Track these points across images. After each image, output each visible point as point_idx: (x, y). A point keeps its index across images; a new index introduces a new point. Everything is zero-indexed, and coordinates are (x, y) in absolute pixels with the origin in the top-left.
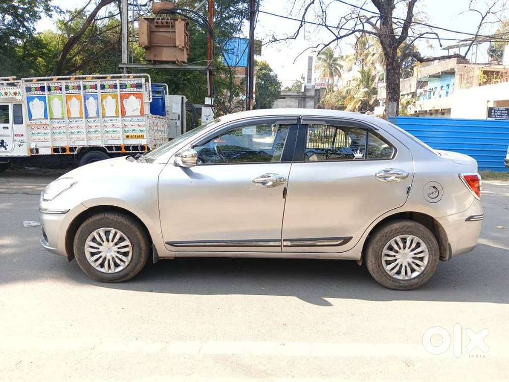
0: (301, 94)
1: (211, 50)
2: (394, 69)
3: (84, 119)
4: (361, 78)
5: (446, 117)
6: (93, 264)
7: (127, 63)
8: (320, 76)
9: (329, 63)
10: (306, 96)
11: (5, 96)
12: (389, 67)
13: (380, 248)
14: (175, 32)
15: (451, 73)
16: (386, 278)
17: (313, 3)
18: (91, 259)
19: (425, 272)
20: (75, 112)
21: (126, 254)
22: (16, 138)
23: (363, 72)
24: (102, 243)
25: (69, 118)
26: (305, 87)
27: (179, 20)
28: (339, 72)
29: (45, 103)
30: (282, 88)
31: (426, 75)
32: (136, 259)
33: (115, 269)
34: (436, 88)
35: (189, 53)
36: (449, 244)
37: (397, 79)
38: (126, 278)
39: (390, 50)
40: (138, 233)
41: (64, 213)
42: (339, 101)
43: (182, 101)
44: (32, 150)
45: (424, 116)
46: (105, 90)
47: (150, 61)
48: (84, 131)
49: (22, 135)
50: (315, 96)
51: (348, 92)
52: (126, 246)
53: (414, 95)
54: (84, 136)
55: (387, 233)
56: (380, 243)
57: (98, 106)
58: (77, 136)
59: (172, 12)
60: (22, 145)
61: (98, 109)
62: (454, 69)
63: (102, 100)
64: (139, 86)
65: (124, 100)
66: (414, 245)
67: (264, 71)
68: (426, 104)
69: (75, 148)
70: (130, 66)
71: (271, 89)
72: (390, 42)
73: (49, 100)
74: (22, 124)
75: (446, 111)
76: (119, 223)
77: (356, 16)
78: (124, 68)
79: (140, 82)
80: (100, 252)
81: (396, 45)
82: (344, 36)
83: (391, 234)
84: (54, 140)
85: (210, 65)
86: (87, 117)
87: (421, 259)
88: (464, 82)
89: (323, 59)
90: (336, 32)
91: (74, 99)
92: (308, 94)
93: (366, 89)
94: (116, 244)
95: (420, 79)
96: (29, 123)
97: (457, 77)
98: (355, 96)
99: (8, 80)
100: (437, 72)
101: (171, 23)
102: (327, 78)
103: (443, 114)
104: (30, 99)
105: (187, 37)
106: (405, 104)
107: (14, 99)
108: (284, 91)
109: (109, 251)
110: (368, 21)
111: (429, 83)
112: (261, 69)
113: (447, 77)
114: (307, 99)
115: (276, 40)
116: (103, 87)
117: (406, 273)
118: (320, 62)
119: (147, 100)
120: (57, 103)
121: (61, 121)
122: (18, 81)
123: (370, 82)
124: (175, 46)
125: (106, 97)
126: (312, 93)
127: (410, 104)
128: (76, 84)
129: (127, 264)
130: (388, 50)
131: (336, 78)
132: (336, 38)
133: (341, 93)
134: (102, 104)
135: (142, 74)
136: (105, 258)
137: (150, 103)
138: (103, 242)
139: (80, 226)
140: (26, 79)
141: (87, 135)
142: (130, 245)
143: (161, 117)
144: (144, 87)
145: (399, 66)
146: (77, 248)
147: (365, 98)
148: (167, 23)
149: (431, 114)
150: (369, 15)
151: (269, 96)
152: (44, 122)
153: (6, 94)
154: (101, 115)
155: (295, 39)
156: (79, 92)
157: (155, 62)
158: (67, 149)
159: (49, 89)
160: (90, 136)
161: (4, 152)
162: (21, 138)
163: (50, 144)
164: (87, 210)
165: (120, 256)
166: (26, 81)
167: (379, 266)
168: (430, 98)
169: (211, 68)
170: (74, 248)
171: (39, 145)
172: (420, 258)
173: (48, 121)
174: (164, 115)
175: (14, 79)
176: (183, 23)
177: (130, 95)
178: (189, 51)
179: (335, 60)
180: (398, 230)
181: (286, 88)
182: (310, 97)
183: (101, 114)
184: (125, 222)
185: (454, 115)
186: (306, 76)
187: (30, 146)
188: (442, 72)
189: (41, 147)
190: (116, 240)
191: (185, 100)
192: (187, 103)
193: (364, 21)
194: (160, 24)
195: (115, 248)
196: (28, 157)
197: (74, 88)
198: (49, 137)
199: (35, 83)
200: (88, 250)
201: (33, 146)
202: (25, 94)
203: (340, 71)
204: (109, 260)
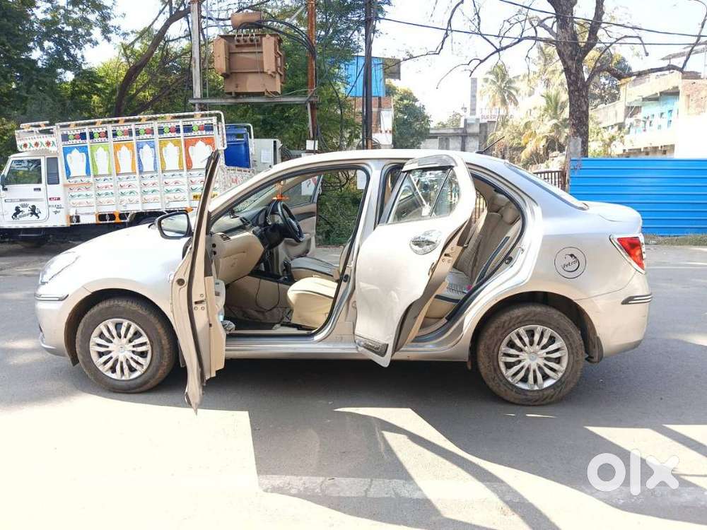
0: (459, 131)
1: (312, 76)
2: (579, 90)
3: (137, 175)
4: (545, 105)
5: (668, 156)
6: (101, 368)
7: (199, 97)
8: (488, 104)
9: (500, 87)
10: (466, 133)
11: (35, 148)
12: (572, 88)
13: (496, 344)
14: (262, 52)
15: (674, 93)
16: (506, 388)
17: (462, 2)
18: (99, 362)
19: (563, 380)
20: (126, 166)
21: (143, 354)
22: (51, 203)
23: (548, 97)
24: (111, 339)
25: (117, 174)
26: (466, 120)
27: (268, 36)
28: (515, 98)
29: (87, 155)
30: (432, 125)
31: (637, 98)
32: (157, 361)
33: (130, 376)
34: (653, 115)
35: (283, 80)
36: (598, 338)
37: (584, 103)
38: (145, 388)
39: (573, 64)
40: (158, 326)
41: (61, 300)
42: (514, 139)
43: (275, 146)
44: (71, 218)
45: (637, 156)
46: (165, 135)
47: (230, 93)
48: (138, 190)
49: (59, 199)
50: (480, 133)
51: (527, 125)
52: (144, 344)
53: (621, 126)
54: (138, 197)
55: (504, 322)
56: (495, 337)
57: (155, 157)
58: (129, 197)
59: (258, 25)
60: (59, 212)
61: (155, 160)
62: (677, 87)
63: (161, 149)
64: (209, 128)
65: (190, 148)
66: (545, 341)
67: (405, 102)
68: (639, 139)
69: (128, 214)
70: (204, 101)
71: (417, 126)
72: (571, 53)
73: (92, 151)
74: (58, 183)
75: (669, 148)
76: (134, 312)
77: (524, 17)
78: (197, 105)
79: (210, 122)
80: (110, 352)
81: (580, 55)
82: (507, 47)
83: (511, 324)
84: (100, 204)
85: (312, 96)
86: (141, 172)
87: (558, 360)
88: (693, 104)
89: (492, 81)
90: (496, 41)
91: (124, 149)
92: (470, 130)
93: (555, 121)
94: (130, 341)
95: (630, 103)
96: (67, 182)
97: (682, 97)
98: (538, 131)
99: (39, 126)
100: (654, 93)
101: (257, 41)
102: (497, 107)
103: (665, 152)
104: (67, 151)
105: (279, 59)
106: (608, 141)
107: (47, 152)
108: (435, 128)
109: (121, 350)
110: (541, 24)
111: (642, 108)
112: (401, 99)
113: (667, 99)
114: (469, 138)
115: (411, 57)
116: (161, 131)
117: (535, 380)
118: (488, 85)
119: (221, 145)
120: (102, 155)
121: (108, 178)
122: (51, 127)
123: (559, 112)
124: (263, 72)
125: (167, 144)
126: (476, 129)
127: (615, 140)
128: (126, 128)
129: (145, 367)
130: (570, 63)
131: (511, 107)
132: (495, 50)
133: (518, 127)
134: (161, 154)
135: (213, 112)
136: (117, 360)
137: (225, 150)
138: (113, 338)
139: (83, 317)
140: (61, 124)
141: (142, 196)
142: (148, 342)
143: (243, 169)
144: (215, 128)
145: (586, 86)
146: (80, 346)
147: (553, 134)
148: (252, 40)
149: (647, 154)
150: (542, 16)
151: (413, 136)
152: (86, 180)
153: (37, 144)
154: (159, 169)
155: (438, 54)
156: (131, 138)
157: (238, 95)
158: (117, 216)
159: (92, 136)
160: (147, 197)
161: (35, 222)
162: (57, 203)
163: (94, 210)
164: (90, 295)
165: (136, 357)
166: (61, 126)
167: (495, 370)
168: (645, 130)
169: (312, 99)
170: (77, 347)
171: (80, 211)
172: (556, 359)
173: (91, 179)
174: (248, 166)
175: (46, 125)
176: (273, 39)
177: (197, 140)
178: (283, 77)
179: (510, 81)
180: (521, 318)
181: (439, 124)
182: (473, 135)
183: (159, 167)
184: (140, 312)
185: (678, 154)
186: (468, 106)
187: (69, 213)
188: (661, 93)
189: (82, 214)
190: (129, 336)
191: (279, 144)
192: (281, 148)
193: (535, 24)
194: (242, 43)
195: (130, 347)
196: (67, 228)
197: (124, 133)
198: (92, 200)
199: (73, 129)
200: (94, 350)
201: (72, 213)
202: (61, 144)
203: (517, 97)
204: (122, 363)
